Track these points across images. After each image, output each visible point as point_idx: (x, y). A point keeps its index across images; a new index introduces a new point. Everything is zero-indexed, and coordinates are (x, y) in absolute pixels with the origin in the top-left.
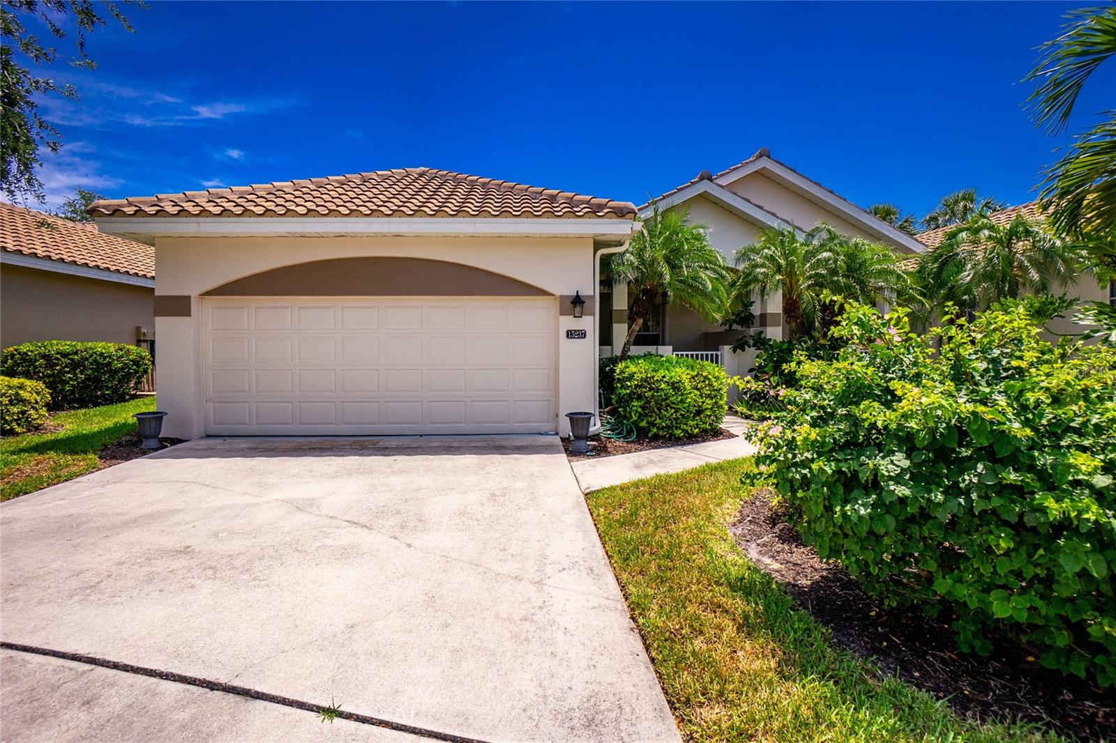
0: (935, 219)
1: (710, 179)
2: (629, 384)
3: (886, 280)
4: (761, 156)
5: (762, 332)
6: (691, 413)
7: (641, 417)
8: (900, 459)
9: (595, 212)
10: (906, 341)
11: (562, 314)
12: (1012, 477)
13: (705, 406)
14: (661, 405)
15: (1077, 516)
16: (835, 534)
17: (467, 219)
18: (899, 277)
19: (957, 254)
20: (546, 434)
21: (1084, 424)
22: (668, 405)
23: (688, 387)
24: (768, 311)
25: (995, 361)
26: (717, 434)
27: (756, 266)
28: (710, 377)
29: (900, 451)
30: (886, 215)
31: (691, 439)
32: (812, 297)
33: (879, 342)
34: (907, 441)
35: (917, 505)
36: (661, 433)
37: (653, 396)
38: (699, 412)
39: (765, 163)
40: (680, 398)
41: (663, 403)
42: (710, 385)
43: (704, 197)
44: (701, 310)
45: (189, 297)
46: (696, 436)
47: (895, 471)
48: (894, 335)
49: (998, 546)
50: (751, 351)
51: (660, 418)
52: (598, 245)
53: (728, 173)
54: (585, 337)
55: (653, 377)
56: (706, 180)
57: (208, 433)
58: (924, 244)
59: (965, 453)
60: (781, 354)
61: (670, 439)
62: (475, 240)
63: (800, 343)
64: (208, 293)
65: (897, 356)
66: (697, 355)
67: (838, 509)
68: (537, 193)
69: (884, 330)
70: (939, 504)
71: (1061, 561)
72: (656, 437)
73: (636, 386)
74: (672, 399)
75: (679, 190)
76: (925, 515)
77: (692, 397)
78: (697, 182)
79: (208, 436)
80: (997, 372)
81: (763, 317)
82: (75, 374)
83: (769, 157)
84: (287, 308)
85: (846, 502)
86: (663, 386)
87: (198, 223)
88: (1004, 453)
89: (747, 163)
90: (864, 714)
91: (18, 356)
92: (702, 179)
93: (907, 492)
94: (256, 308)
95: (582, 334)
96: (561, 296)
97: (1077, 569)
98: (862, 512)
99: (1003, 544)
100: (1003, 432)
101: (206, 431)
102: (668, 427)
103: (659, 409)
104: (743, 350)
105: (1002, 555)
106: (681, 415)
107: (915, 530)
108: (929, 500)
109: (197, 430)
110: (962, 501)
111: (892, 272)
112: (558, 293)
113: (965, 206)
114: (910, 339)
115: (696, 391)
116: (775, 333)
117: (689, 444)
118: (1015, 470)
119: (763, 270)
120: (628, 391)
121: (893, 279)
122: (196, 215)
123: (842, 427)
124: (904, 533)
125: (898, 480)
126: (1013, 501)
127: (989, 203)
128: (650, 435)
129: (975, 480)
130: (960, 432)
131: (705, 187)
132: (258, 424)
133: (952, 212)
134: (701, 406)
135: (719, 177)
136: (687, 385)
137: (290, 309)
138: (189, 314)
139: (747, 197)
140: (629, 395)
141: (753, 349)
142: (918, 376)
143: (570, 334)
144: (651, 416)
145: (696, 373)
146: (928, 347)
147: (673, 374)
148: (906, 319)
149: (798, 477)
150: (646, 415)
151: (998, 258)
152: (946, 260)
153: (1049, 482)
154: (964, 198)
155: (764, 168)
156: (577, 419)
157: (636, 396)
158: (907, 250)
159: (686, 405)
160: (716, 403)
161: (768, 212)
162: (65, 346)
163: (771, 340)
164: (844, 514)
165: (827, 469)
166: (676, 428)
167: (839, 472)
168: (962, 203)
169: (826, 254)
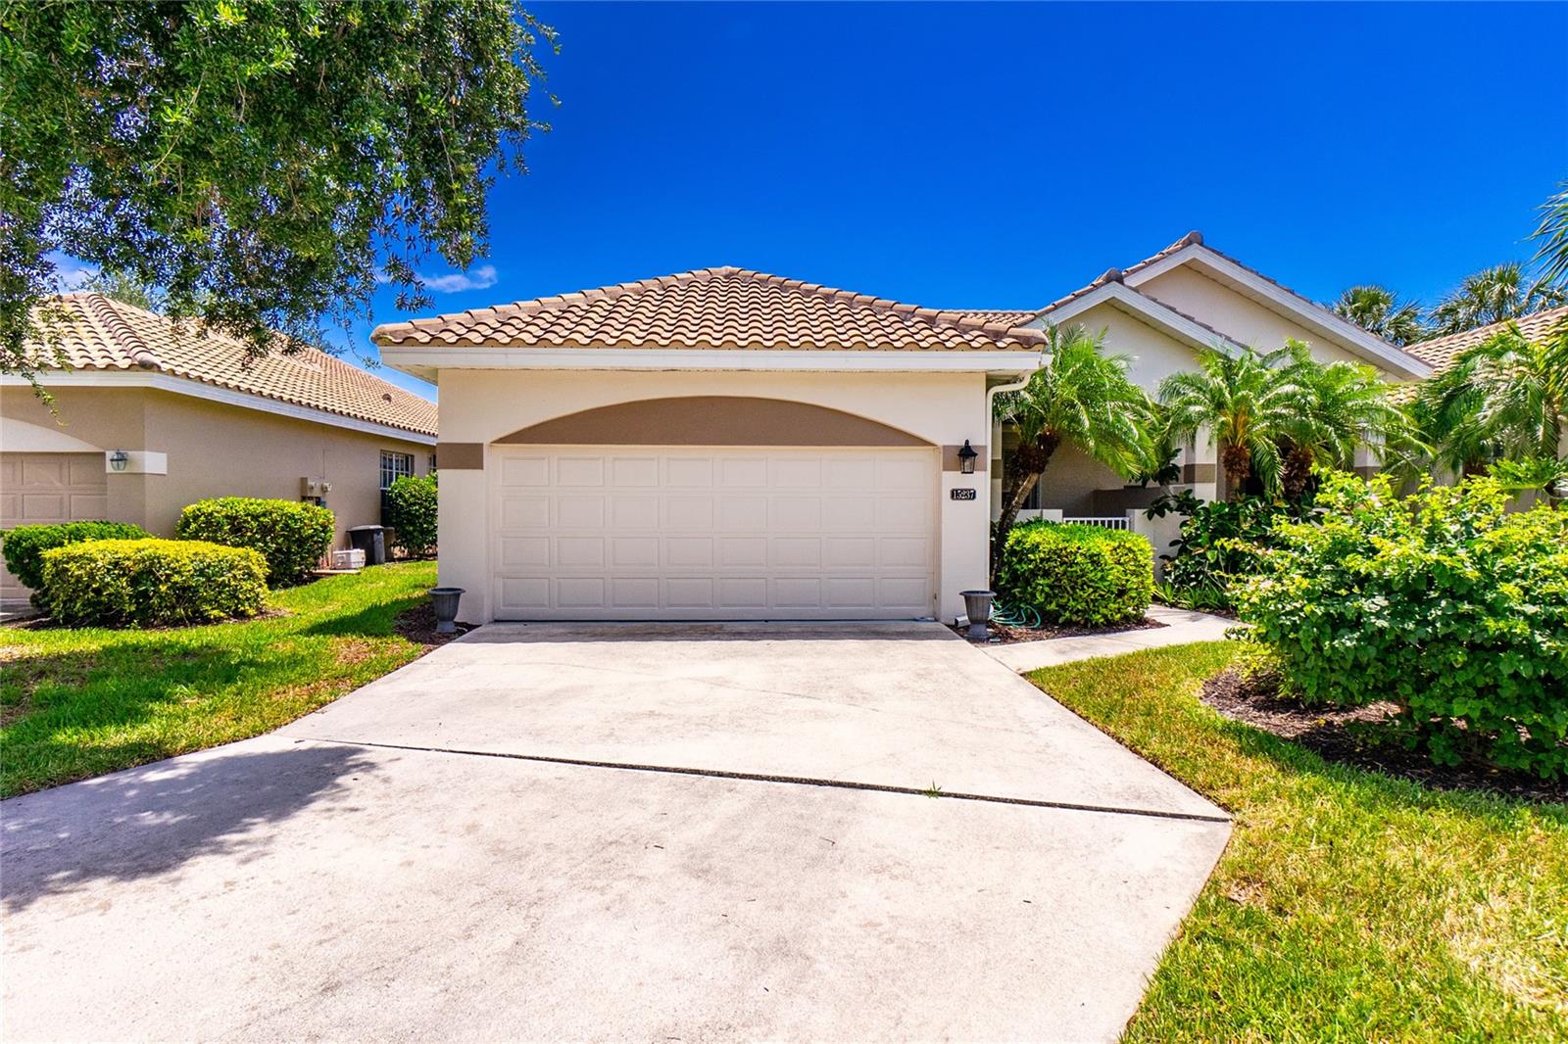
0: (1452, 311)
1: (1120, 280)
2: (1031, 556)
3: (1371, 421)
4: (1189, 243)
5: (1190, 491)
6: (1112, 593)
7: (1048, 598)
8: (1381, 601)
9: (994, 343)
10: (1387, 506)
11: (946, 469)
12: (1466, 607)
13: (1129, 586)
14: (1076, 583)
15: (1509, 631)
16: (1323, 670)
17: (837, 353)
18: (1389, 414)
19: (1470, 386)
20: (922, 619)
21: (1527, 571)
22: (1085, 583)
23: (1110, 562)
24: (1197, 462)
25: (1467, 524)
26: (1141, 622)
27: (1189, 403)
28: (1135, 549)
29: (1380, 595)
31: (1110, 626)
32: (1268, 445)
33: (1361, 507)
34: (1386, 587)
35: (1394, 634)
36: (1074, 618)
37: (1065, 573)
38: (1121, 593)
39: (1195, 253)
40: (1099, 574)
41: (1078, 581)
42: (1135, 560)
43: (1112, 305)
44: (1110, 460)
45: (482, 445)
46: (1116, 624)
47: (1375, 609)
48: (1375, 501)
49: (1456, 660)
50: (1174, 518)
51: (1074, 600)
52: (991, 381)
53: (1142, 268)
54: (974, 497)
55: (1066, 548)
56: (1114, 282)
57: (496, 617)
58: (1429, 365)
59: (1433, 594)
60: (1220, 521)
61: (1085, 626)
63: (1246, 505)
64: (502, 441)
65: (1377, 519)
66: (1110, 522)
67: (1327, 643)
68: (908, 312)
69: (1366, 497)
70: (1411, 632)
71: (1501, 668)
72: (1069, 624)
73: (1042, 560)
74: (1090, 575)
75: (1077, 296)
76: (1400, 643)
77: (1115, 574)
78: (1102, 285)
79: (497, 621)
80: (1469, 533)
81: (1190, 469)
82: (266, 543)
83: (1201, 244)
84: (598, 459)
85: (1333, 639)
86: (1079, 559)
87: (506, 354)
88: (1463, 591)
89: (1169, 253)
90: (1354, 788)
91: (202, 518)
92: (1108, 280)
93: (1386, 624)
94: (560, 459)
95: (971, 495)
96: (944, 447)
97: (1512, 671)
98: (1348, 644)
99: (1460, 659)
100: (1459, 575)
101: (493, 614)
102: (1084, 611)
103: (1073, 588)
104: (1162, 515)
105: (1459, 669)
106: (1100, 595)
107: (1393, 659)
108: (1404, 629)
109: (486, 615)
110: (1430, 630)
111: (1378, 410)
112: (941, 441)
113: (1502, 291)
114: (1391, 504)
115: (1119, 567)
116: (1207, 493)
117: (1109, 632)
118: (1469, 603)
119: (1198, 408)
120: (1031, 566)
121: (1381, 418)
122: (505, 345)
123: (1329, 579)
124: (1383, 661)
125: (1378, 615)
126: (1468, 627)
127: (1543, 285)
128: (1061, 620)
129: (1439, 613)
130: (1427, 577)
131: (1114, 291)
132: (561, 605)
133: (1481, 301)
134: (1123, 585)
135: (1129, 274)
136: (1109, 558)
137: (601, 461)
138: (482, 467)
139: (1172, 305)
140: (1032, 571)
141: (1177, 514)
142: (1396, 535)
143: (956, 494)
144: (1062, 597)
145: (1117, 544)
146: (1406, 511)
147: (1091, 544)
148: (1388, 486)
149: (1288, 623)
150: (1056, 595)
151: (1524, 394)
152: (1455, 394)
153: (1493, 610)
154: (1501, 279)
155: (1195, 259)
156: (977, 598)
157: (1041, 573)
158: (1402, 374)
159: (1106, 583)
160: (1142, 582)
161: (1201, 325)
162: (258, 505)
163: (1202, 501)
164: (1332, 647)
165: (1317, 611)
166: (1094, 612)
167: (1327, 614)
168: (1498, 287)
169: (1289, 388)
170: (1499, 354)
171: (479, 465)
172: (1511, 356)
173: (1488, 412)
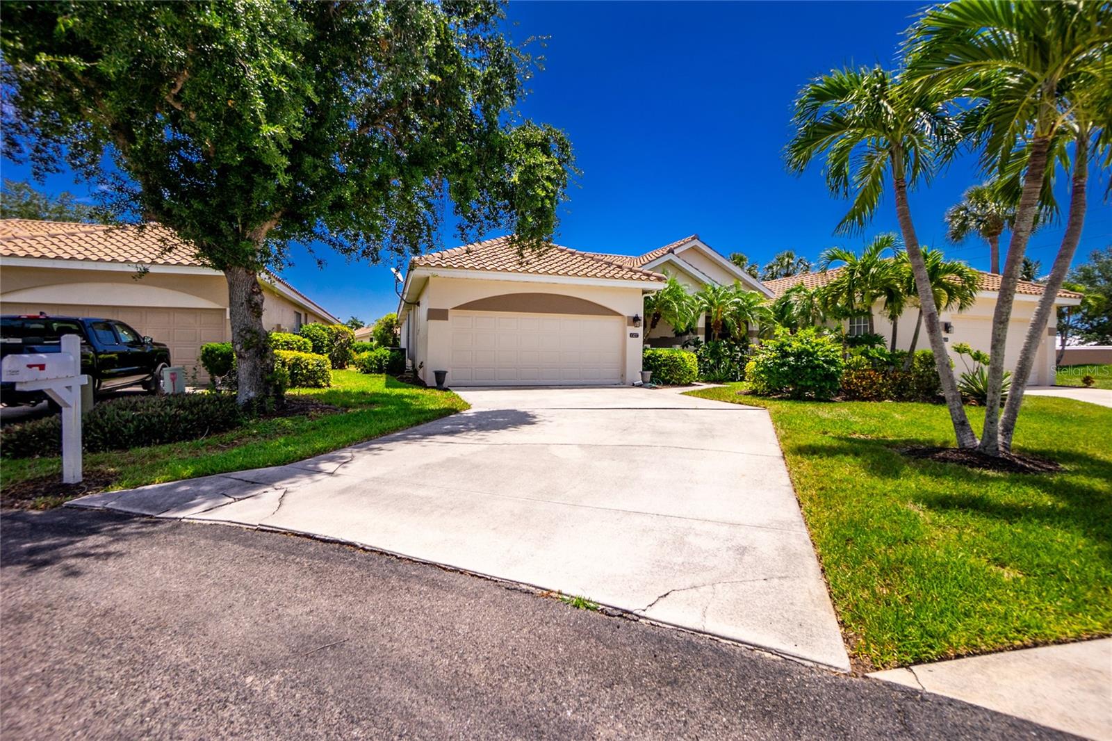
1: (672, 252)
2: (658, 359)
4: (693, 239)
6: (687, 372)
7: (666, 374)
8: (793, 358)
9: (649, 278)
11: (629, 325)
13: (693, 370)
14: (676, 368)
19: (790, 302)
20: (619, 384)
22: (680, 368)
23: (687, 361)
27: (703, 303)
28: (693, 356)
29: (792, 356)
30: (739, 262)
32: (731, 320)
36: (676, 382)
37: (673, 365)
39: (696, 243)
40: (686, 364)
41: (678, 367)
42: (694, 361)
43: (670, 262)
45: (447, 310)
47: (791, 360)
49: (808, 371)
51: (676, 375)
52: (644, 292)
53: (678, 247)
55: (673, 355)
58: (774, 292)
59: (803, 356)
61: (679, 384)
62: (580, 287)
64: (455, 308)
70: (799, 365)
72: (674, 384)
73: (664, 360)
74: (682, 365)
76: (797, 368)
77: (689, 365)
78: (666, 254)
83: (697, 239)
84: (492, 318)
86: (678, 360)
88: (809, 355)
89: (687, 242)
92: (669, 252)
93: (794, 364)
94: (477, 317)
95: (637, 336)
96: (628, 317)
102: (679, 379)
103: (675, 370)
106: (684, 373)
110: (803, 364)
112: (627, 314)
115: (690, 363)
117: (687, 387)
118: (811, 357)
120: (659, 362)
126: (810, 363)
128: (671, 383)
129: (805, 360)
130: (802, 351)
131: (670, 256)
132: (476, 379)
134: (691, 370)
136: (687, 359)
138: (447, 319)
139: (691, 263)
140: (660, 365)
143: (632, 335)
144: (671, 374)
145: (688, 355)
147: (681, 354)
150: (669, 373)
151: (806, 306)
152: (785, 304)
153: (815, 359)
154: (788, 256)
155: (696, 245)
156: (645, 373)
157: (663, 365)
158: (765, 294)
159: (686, 369)
164: (781, 371)
165: (777, 362)
167: (780, 362)
168: (787, 260)
169: (737, 300)
170: (799, 292)
171: (446, 319)
172: (803, 292)
173: (795, 312)
